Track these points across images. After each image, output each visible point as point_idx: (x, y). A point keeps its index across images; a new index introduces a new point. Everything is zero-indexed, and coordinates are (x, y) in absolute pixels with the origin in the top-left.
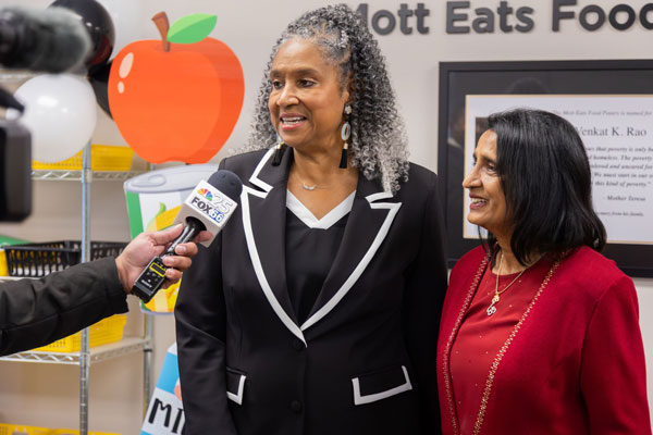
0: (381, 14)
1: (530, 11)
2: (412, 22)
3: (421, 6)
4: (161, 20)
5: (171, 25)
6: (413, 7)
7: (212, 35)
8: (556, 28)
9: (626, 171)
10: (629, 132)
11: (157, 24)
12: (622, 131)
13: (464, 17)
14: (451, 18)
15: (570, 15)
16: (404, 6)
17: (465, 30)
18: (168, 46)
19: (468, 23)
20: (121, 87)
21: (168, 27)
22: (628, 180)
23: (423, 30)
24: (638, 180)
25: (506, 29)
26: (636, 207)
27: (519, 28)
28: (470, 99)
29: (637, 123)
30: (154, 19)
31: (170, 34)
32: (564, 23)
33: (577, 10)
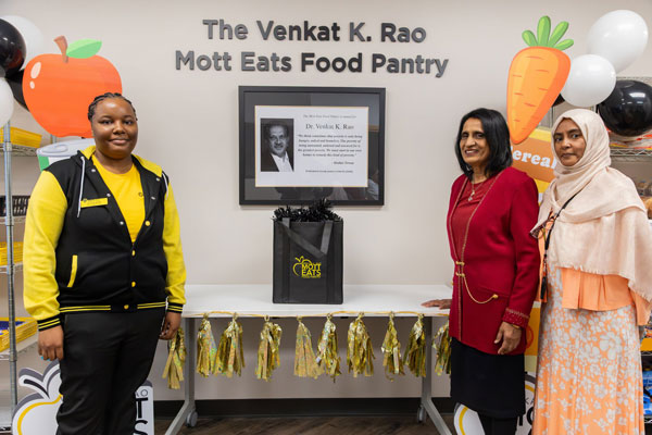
0: (203, 58)
1: (289, 59)
2: (221, 63)
3: (226, 54)
4: (62, 42)
5: (69, 45)
6: (221, 54)
7: (98, 54)
8: (303, 70)
9: (343, 148)
10: (345, 127)
11: (59, 44)
12: (341, 126)
13: (252, 62)
14: (244, 62)
15: (311, 63)
16: (216, 54)
17: (253, 69)
18: (67, 59)
19: (255, 65)
20: (32, 85)
21: (66, 47)
22: (344, 153)
23: (228, 69)
24: (349, 153)
25: (276, 69)
26: (349, 167)
27: (283, 69)
28: (257, 108)
29: (348, 122)
30: (56, 41)
31: (68, 51)
32: (307, 67)
33: (315, 60)
